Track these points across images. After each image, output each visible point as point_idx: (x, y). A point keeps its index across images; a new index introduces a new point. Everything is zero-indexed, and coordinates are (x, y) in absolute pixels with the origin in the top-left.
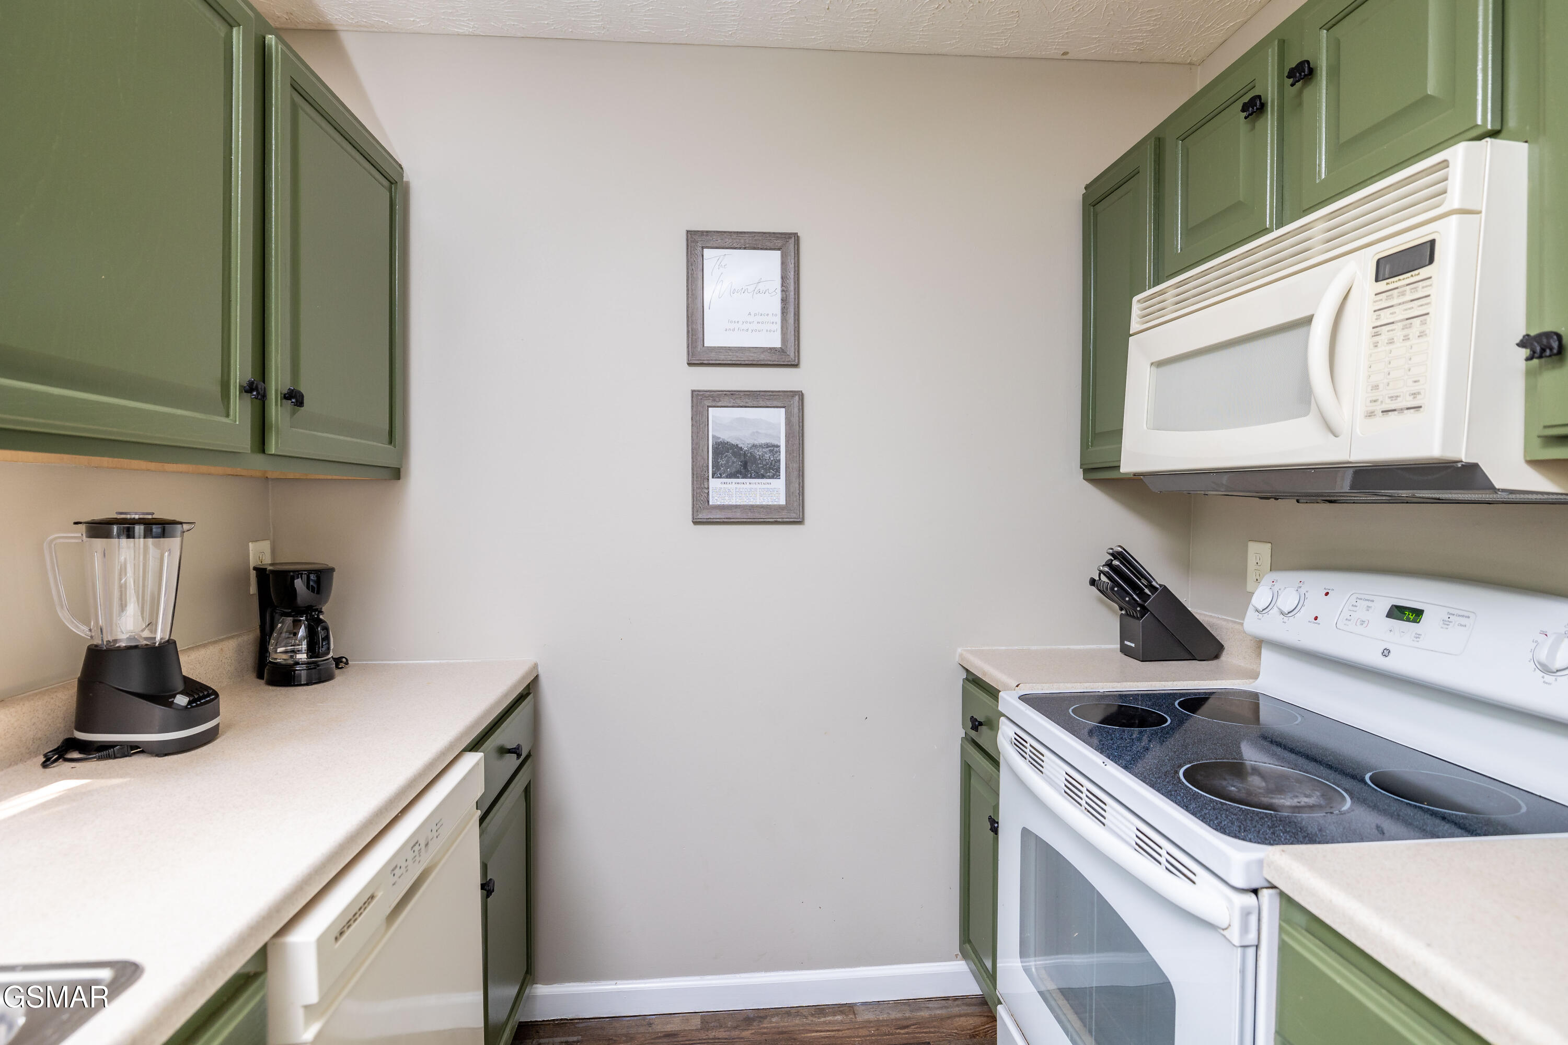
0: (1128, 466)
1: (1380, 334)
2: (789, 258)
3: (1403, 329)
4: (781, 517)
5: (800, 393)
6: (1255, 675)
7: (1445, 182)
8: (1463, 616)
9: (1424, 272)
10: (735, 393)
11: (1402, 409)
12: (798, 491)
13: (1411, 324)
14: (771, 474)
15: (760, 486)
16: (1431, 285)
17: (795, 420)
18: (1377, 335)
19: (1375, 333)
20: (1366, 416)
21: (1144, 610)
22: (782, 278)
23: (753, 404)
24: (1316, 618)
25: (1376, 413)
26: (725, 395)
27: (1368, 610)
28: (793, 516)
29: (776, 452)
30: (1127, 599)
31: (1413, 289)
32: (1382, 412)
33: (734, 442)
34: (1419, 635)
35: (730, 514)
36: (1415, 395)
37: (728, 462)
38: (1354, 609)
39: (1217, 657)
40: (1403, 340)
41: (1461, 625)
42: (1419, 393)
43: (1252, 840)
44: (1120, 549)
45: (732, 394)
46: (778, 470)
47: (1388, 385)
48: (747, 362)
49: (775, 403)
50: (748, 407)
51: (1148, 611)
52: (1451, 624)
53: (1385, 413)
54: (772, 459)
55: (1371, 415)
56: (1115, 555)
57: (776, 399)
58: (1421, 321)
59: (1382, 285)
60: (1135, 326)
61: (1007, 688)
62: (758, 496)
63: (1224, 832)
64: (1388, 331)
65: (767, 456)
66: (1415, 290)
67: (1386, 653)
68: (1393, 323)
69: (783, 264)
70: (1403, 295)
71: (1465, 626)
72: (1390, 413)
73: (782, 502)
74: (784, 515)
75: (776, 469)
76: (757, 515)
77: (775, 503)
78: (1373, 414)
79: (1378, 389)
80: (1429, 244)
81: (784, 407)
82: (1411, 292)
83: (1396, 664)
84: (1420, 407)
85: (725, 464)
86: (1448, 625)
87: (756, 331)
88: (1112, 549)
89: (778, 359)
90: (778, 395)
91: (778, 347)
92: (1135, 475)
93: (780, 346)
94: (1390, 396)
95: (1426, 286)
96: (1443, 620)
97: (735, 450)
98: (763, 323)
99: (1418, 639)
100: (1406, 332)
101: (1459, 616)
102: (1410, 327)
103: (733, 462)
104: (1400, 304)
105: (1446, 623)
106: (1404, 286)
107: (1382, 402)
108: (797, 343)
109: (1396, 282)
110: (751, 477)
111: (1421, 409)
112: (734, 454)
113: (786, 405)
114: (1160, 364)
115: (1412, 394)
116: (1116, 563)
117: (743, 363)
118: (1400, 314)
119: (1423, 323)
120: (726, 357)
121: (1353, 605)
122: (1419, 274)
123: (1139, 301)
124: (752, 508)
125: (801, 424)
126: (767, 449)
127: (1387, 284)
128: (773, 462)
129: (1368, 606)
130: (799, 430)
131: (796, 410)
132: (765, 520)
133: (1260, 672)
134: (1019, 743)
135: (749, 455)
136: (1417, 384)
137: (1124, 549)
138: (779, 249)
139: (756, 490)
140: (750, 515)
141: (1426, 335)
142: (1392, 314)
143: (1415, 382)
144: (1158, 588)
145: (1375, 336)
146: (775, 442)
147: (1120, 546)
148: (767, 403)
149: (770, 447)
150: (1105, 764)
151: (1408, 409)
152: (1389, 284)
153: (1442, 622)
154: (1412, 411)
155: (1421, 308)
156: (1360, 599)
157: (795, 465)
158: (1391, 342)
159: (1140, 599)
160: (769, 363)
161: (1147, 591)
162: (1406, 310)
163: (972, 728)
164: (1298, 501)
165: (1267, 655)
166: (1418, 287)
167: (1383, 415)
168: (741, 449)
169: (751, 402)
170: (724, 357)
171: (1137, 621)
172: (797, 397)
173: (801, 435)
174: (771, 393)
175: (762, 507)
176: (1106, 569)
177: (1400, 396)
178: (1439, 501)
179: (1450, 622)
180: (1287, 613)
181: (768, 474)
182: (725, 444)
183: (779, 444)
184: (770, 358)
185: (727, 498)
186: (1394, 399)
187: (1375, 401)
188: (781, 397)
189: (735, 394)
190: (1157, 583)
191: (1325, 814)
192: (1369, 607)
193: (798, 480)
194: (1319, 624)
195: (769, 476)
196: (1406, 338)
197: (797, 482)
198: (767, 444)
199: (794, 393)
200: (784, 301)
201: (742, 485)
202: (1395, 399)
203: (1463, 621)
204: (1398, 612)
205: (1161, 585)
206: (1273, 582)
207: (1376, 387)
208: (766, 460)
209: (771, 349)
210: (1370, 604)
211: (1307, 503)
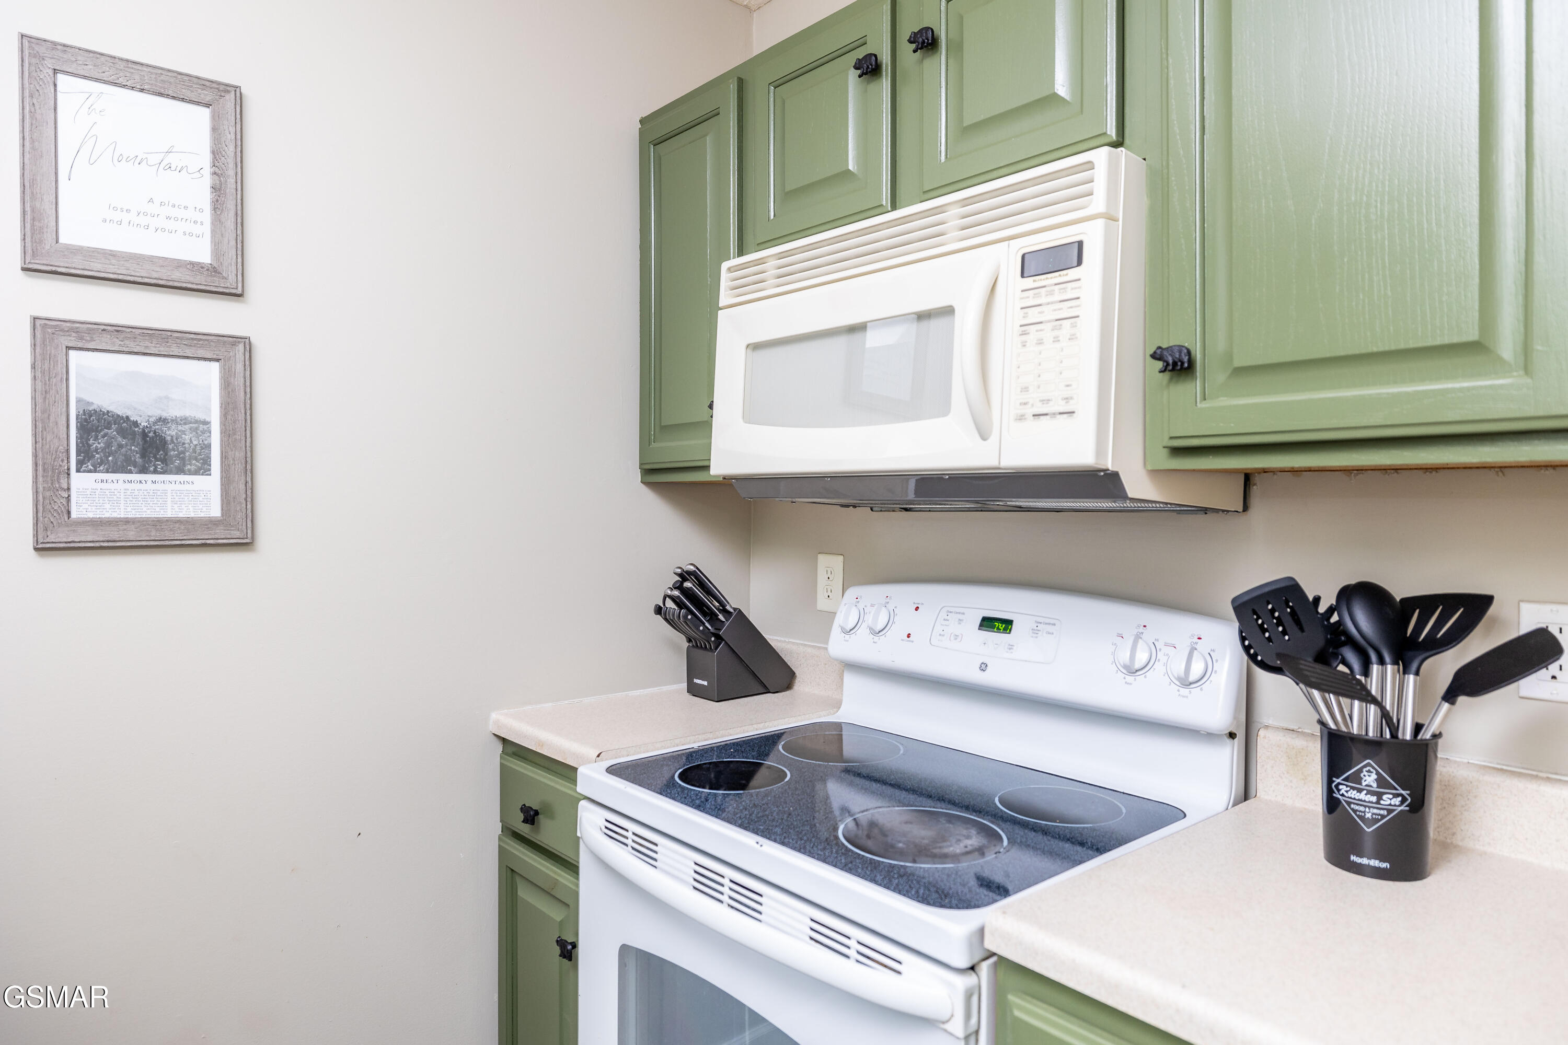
0: (719, 467)
1: (1028, 333)
2: (226, 122)
3: (1053, 330)
4: (213, 537)
5: (247, 341)
6: (838, 705)
7: (1091, 183)
8: (1049, 624)
9: (1072, 273)
10: (124, 329)
11: (1054, 414)
12: (244, 496)
13: (1061, 325)
14: (193, 468)
15: (173, 486)
16: (1080, 288)
17: (238, 381)
18: (1025, 334)
19: (1022, 331)
20: (1016, 419)
21: (719, 638)
22: (213, 152)
23: (159, 351)
24: (909, 636)
25: (1026, 417)
26: (104, 330)
27: (960, 624)
28: (235, 535)
29: (203, 432)
30: (701, 628)
31: (1062, 289)
32: (1034, 415)
33: (121, 412)
34: (1012, 646)
35: (114, 534)
36: (1067, 399)
37: (108, 445)
38: (946, 623)
39: (789, 686)
40: (1053, 341)
41: (1049, 633)
42: (1072, 398)
43: (959, 906)
44: (692, 568)
45: (117, 331)
46: (207, 461)
47: (1039, 387)
48: (146, 280)
49: (201, 353)
50: (150, 354)
51: (723, 640)
52: (1040, 633)
53: (1036, 417)
54: (195, 443)
55: (1021, 418)
56: (684, 576)
57: (202, 347)
58: (1072, 324)
59: (1029, 282)
60: (724, 300)
61: (586, 761)
62: (169, 503)
63: (928, 904)
64: (1037, 331)
65: (186, 438)
66: (1064, 290)
67: (983, 667)
68: (1041, 323)
69: (215, 129)
70: (1052, 294)
71: (1053, 634)
72: (1042, 417)
73: (215, 511)
74: (220, 534)
75: (202, 459)
76: (168, 535)
77: (202, 515)
78: (1023, 417)
79: (1028, 391)
80: (1076, 244)
81: (218, 360)
82: (1060, 292)
83: (993, 678)
84: (1073, 412)
85: (103, 449)
86: (1037, 634)
87: (163, 230)
88: (680, 568)
89: (206, 281)
90: (208, 340)
91: (206, 262)
92: (725, 479)
93: (209, 262)
94: (1041, 399)
95: (1076, 288)
96: (1032, 630)
97: (125, 426)
98: (176, 219)
99: (1011, 651)
100: (1056, 333)
101: (1046, 624)
102: (1060, 329)
103: (120, 446)
104: (1048, 304)
105: (1035, 631)
106: (1051, 285)
107: (1033, 405)
108: (240, 260)
109: (1044, 280)
110: (155, 472)
111: (1074, 414)
112: (122, 432)
113: (220, 357)
114: (755, 347)
115: (1065, 399)
116: (688, 584)
117: (139, 280)
118: (1049, 314)
119: (1074, 326)
120: (106, 266)
121: (944, 620)
122: (1067, 275)
123: (729, 270)
124: (158, 523)
125: (248, 390)
126: (187, 427)
127: (1034, 281)
128: (198, 448)
129: (959, 620)
130: (245, 400)
131: (239, 367)
132: (183, 542)
133: (842, 700)
134: (613, 832)
135: (151, 434)
136: (1068, 388)
137: (697, 568)
138: (207, 105)
139: (165, 492)
140: (154, 534)
141: (1077, 338)
142: (1040, 313)
143: (1068, 386)
144: (731, 613)
145: (1022, 334)
146: (201, 416)
147: (692, 564)
148: (187, 351)
149: (191, 423)
150: (760, 844)
151: (1060, 413)
152: (1036, 281)
153: (1031, 631)
154: (1065, 416)
155: (1071, 309)
156: (951, 612)
157: (239, 455)
158: (1040, 342)
159: (712, 627)
160: (190, 286)
161: (721, 617)
162: (1055, 310)
163: (525, 821)
164: (872, 510)
165: (851, 681)
166: (1067, 288)
167: (1035, 419)
168: (136, 424)
169: (155, 347)
170: (100, 265)
171: (710, 653)
172: (241, 347)
173: (248, 406)
174: (192, 336)
175: (179, 521)
176: (676, 593)
177: (1052, 400)
178: (1020, 509)
179: (1039, 631)
180: (878, 632)
181: (189, 467)
182: (104, 414)
183: (207, 419)
184: (192, 279)
185: (107, 506)
186: (1044, 402)
187: (1025, 404)
188: (212, 343)
189: (122, 332)
190: (731, 607)
191: (995, 855)
192: (961, 620)
193: (243, 478)
194: (913, 642)
195: (189, 470)
196: (1056, 340)
197: (243, 481)
198: (186, 419)
199: (235, 340)
200: (217, 189)
201: (139, 486)
202: (1047, 403)
203: (1050, 628)
204: (988, 623)
205: (735, 609)
206: (857, 598)
207: (1025, 389)
208: (184, 444)
209: (192, 264)
210: (961, 617)
211: (881, 511)
